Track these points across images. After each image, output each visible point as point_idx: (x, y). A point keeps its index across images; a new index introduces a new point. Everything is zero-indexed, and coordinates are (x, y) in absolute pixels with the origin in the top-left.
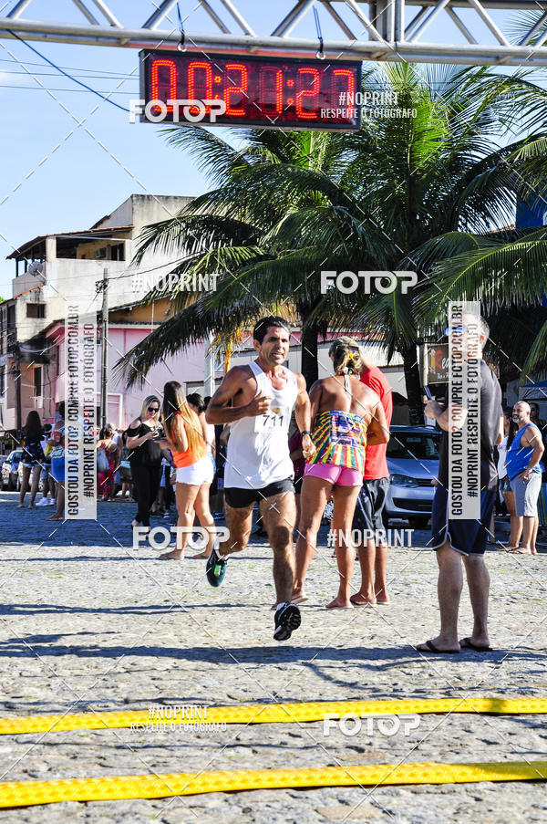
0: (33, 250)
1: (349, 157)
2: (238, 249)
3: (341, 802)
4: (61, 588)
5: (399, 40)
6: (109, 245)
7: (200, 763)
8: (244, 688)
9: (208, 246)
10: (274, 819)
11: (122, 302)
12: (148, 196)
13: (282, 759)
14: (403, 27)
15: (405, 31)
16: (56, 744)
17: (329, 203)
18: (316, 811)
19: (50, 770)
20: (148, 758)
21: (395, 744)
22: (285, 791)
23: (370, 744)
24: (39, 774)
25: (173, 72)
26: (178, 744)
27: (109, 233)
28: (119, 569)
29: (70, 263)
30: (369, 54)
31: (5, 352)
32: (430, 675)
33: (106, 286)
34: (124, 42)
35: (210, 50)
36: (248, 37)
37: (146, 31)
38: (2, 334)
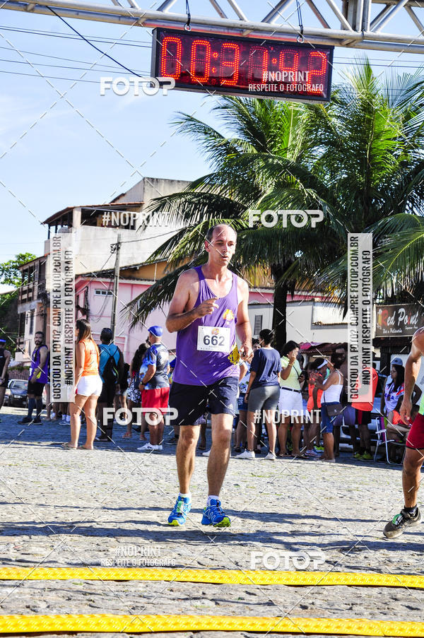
0: (62, 219)
1: (320, 151)
2: (226, 220)
4: (68, 478)
5: (365, 31)
7: (172, 609)
8: (212, 557)
9: (201, 217)
11: (131, 263)
12: (157, 179)
13: (240, 610)
14: (370, 20)
15: (371, 24)
16: (55, 589)
17: (301, 186)
19: (48, 607)
20: (129, 603)
22: (240, 633)
23: (313, 604)
24: (39, 609)
25: (179, 47)
26: (154, 594)
27: (123, 208)
28: (116, 467)
29: (91, 229)
30: (340, 41)
31: (35, 298)
32: (365, 557)
33: (118, 248)
34: (141, 23)
35: (211, 31)
36: (241, 22)
37: (159, 13)
38: (34, 284)
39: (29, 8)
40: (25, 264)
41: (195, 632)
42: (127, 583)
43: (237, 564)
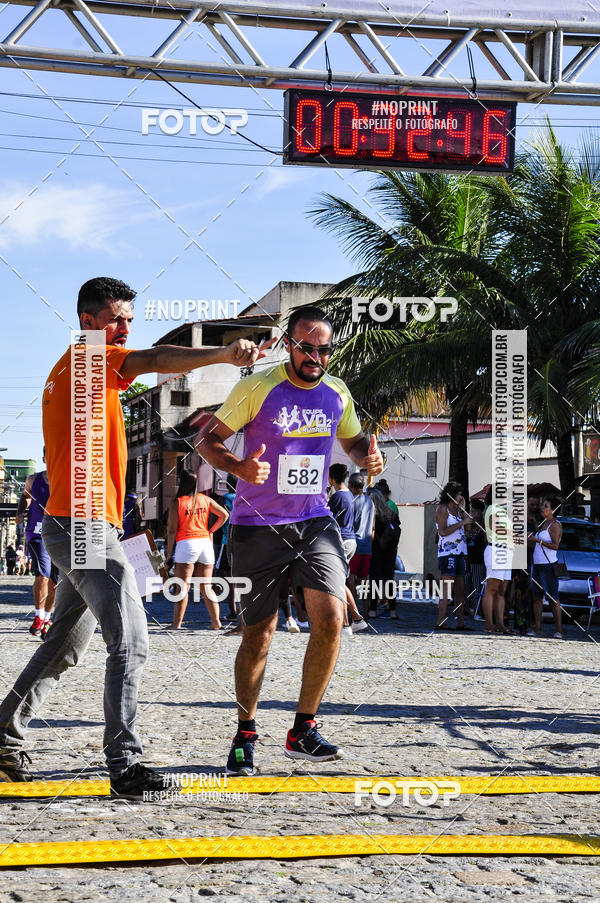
0: (179, 337)
1: (504, 239)
2: (386, 332)
3: (481, 868)
5: (557, 81)
6: (255, 333)
7: (333, 827)
8: (381, 761)
9: (355, 329)
10: (409, 881)
12: (297, 284)
13: (420, 828)
14: (561, 69)
15: (564, 73)
17: (481, 285)
18: (454, 875)
19: (176, 828)
20: (278, 821)
21: (540, 818)
22: (422, 857)
23: (514, 817)
24: (165, 832)
25: (318, 112)
26: (310, 810)
27: (257, 321)
30: (524, 95)
31: (148, 440)
32: (580, 757)
34: (268, 83)
35: (358, 90)
36: (397, 77)
37: (292, 70)
38: (145, 422)
39: (129, 72)
40: (135, 398)
41: (362, 856)
42: (275, 796)
43: (414, 768)
